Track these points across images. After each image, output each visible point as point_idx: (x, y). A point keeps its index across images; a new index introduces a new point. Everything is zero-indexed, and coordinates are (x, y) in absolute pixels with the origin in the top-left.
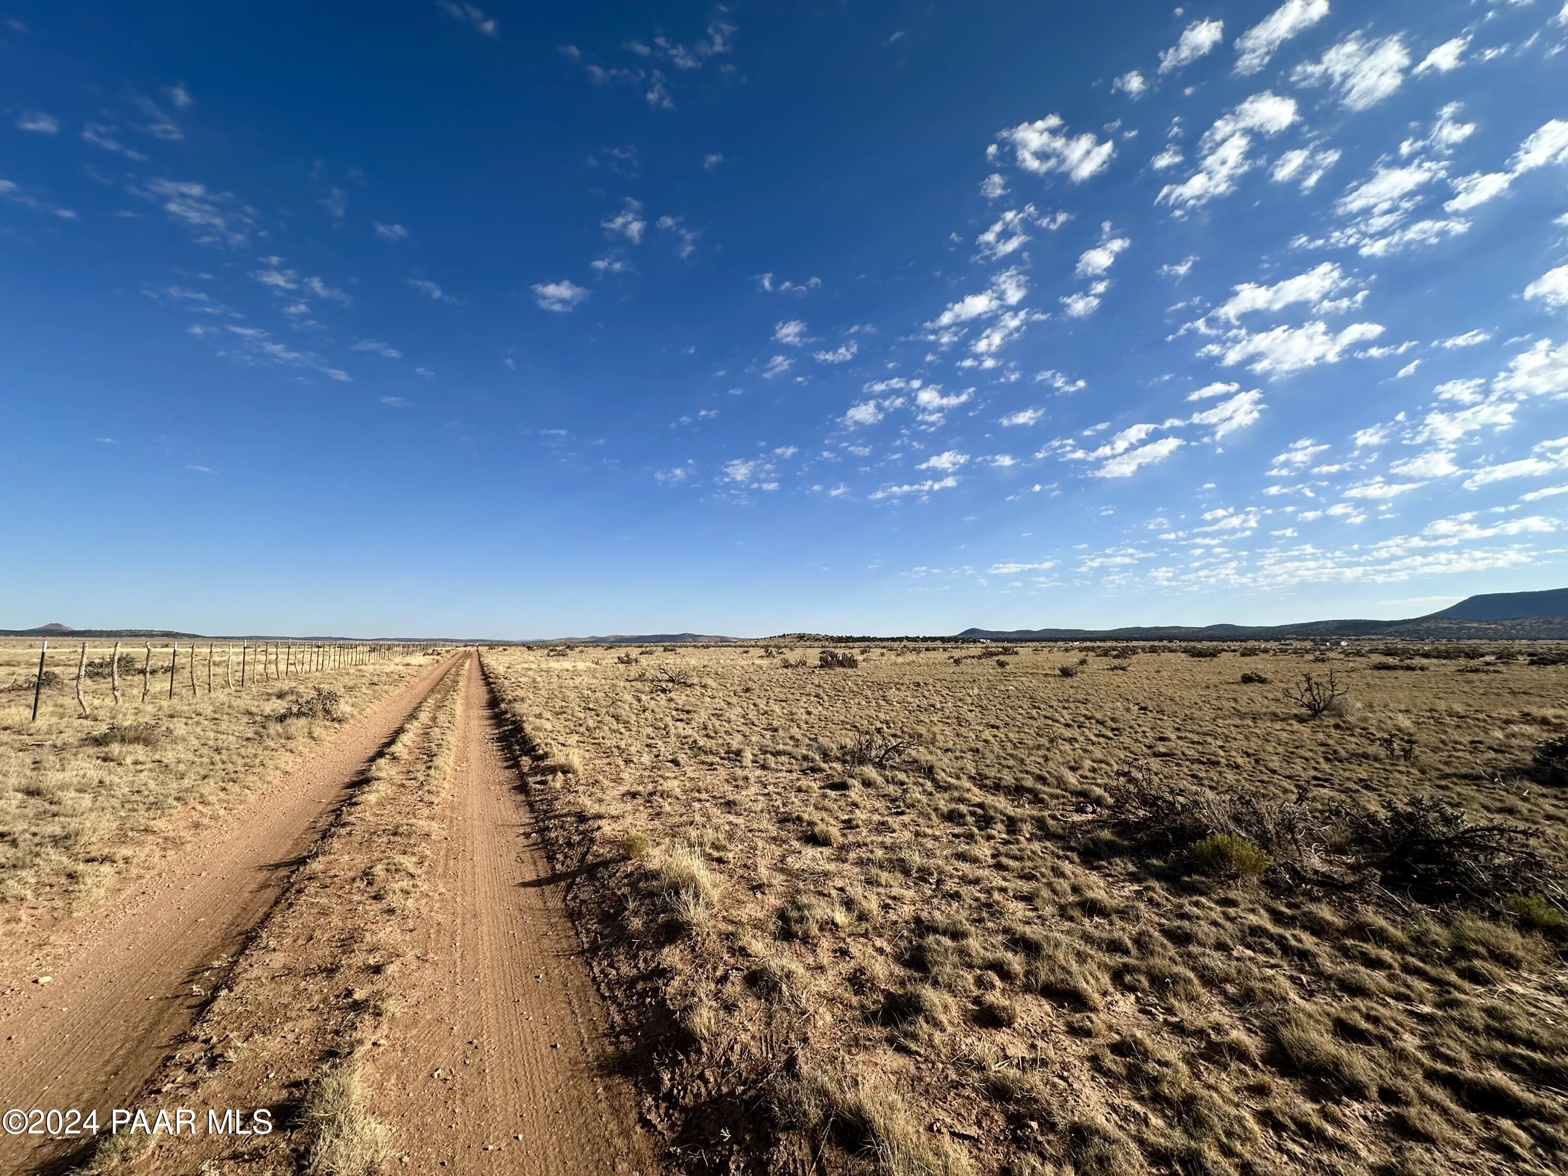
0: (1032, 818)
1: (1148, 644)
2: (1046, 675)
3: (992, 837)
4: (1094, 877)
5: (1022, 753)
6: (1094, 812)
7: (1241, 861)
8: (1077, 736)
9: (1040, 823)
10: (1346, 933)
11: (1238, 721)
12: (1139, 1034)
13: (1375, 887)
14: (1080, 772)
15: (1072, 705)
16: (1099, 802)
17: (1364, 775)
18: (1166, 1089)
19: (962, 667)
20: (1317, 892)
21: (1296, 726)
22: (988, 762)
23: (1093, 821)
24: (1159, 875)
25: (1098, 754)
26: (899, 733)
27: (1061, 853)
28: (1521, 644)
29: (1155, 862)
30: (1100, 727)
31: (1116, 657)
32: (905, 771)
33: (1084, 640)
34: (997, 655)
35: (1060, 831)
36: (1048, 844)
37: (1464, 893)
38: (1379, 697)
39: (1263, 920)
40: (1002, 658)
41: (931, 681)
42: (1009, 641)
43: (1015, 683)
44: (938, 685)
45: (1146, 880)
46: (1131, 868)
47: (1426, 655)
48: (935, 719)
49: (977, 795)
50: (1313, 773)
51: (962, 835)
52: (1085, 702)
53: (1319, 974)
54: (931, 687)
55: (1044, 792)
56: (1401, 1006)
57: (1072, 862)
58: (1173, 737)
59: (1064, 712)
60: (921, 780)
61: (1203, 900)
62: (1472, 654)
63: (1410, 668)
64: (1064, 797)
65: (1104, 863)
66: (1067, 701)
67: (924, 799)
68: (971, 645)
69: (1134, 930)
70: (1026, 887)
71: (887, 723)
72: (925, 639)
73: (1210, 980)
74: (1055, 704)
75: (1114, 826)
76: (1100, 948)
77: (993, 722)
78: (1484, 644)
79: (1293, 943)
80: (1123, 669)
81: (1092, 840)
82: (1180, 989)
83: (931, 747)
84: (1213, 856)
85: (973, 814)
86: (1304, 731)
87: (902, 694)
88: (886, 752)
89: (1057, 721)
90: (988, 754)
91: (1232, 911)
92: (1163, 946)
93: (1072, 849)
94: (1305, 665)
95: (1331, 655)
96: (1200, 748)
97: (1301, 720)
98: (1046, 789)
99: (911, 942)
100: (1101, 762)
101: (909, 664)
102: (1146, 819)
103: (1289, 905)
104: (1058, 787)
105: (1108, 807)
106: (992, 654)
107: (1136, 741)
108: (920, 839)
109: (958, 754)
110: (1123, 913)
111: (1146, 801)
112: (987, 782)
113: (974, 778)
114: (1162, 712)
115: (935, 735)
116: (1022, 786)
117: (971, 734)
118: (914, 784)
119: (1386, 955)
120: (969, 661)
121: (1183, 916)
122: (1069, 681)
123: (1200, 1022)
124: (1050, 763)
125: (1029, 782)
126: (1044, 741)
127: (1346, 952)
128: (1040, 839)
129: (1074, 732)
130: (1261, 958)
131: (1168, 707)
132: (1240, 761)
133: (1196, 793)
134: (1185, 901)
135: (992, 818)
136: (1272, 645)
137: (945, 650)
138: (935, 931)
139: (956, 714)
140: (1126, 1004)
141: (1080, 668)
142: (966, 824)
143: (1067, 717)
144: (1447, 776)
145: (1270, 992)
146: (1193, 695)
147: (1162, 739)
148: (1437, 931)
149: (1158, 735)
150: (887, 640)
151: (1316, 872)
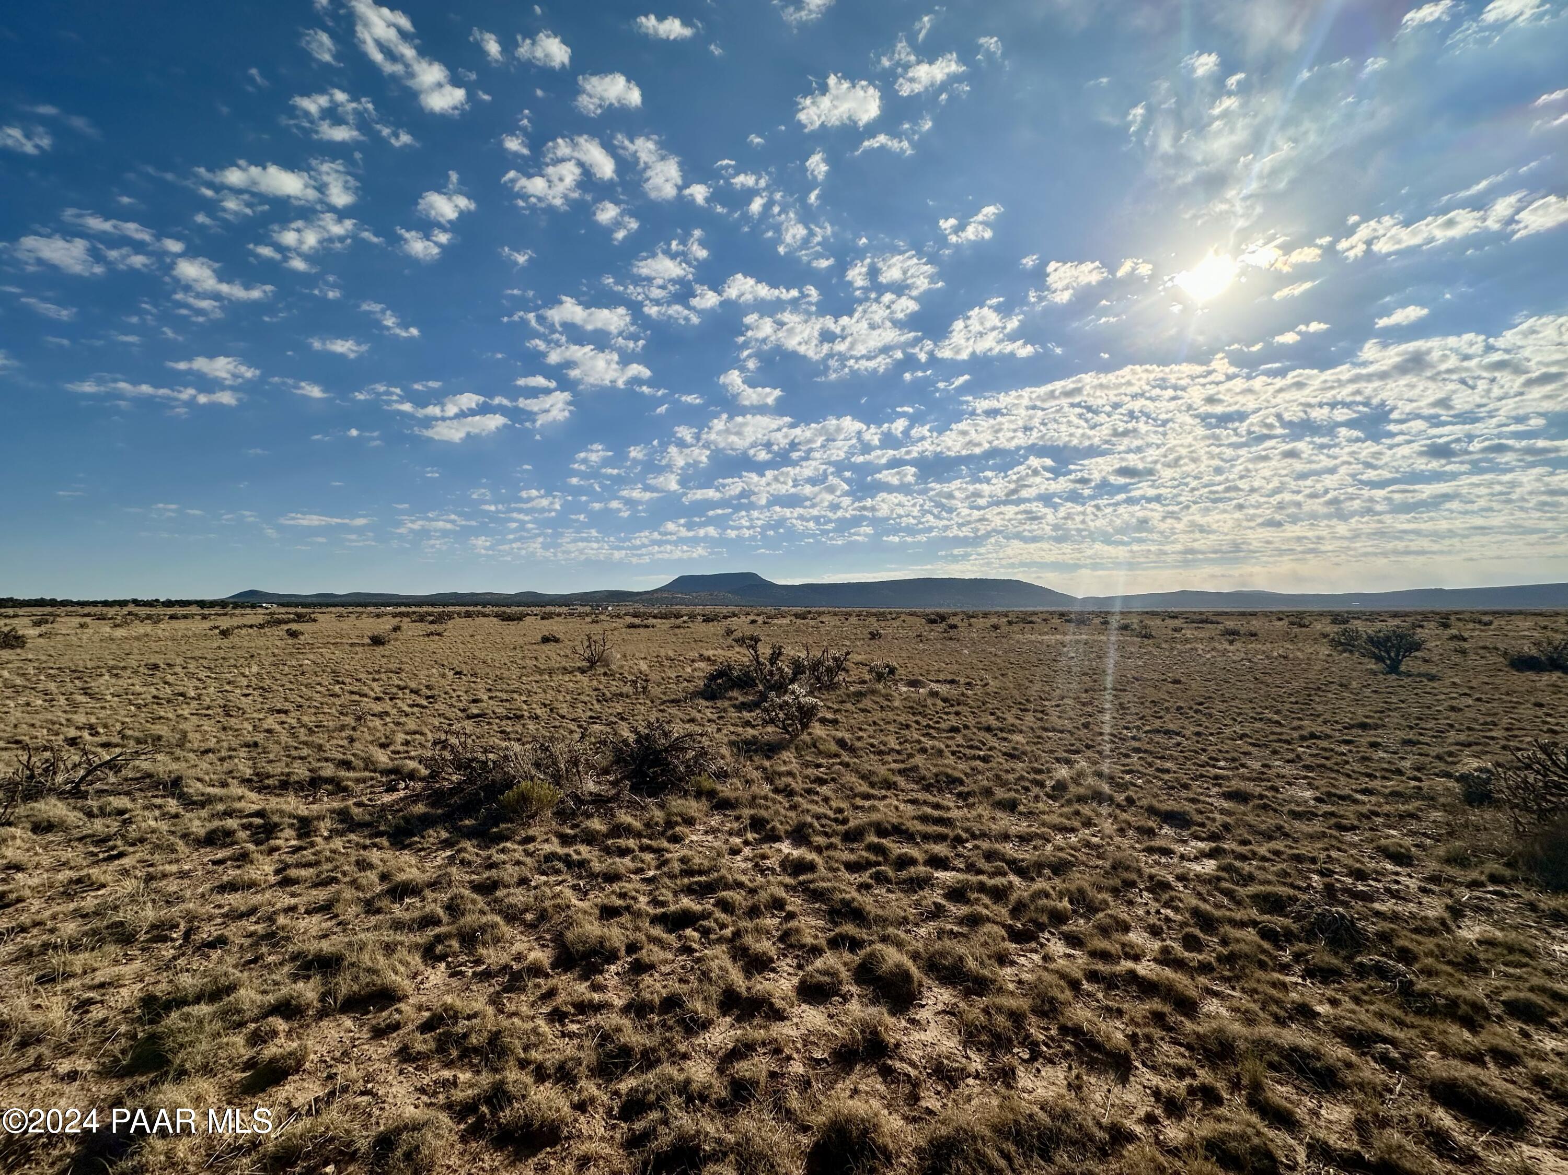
0: (333, 811)
1: (463, 609)
2: (352, 645)
3: (277, 849)
4: (407, 857)
5: (318, 739)
6: (407, 787)
7: (540, 800)
8: (388, 709)
9: (343, 815)
10: (607, 836)
11: (538, 678)
12: (449, 999)
13: (626, 795)
14: (392, 748)
15: (383, 676)
16: (412, 776)
17: (620, 710)
18: (474, 1040)
19: (233, 639)
20: (591, 809)
21: (579, 676)
22: (272, 756)
23: (406, 798)
24: (470, 834)
25: (412, 725)
26: (116, 739)
27: (368, 842)
28: (699, 609)
29: (467, 822)
30: (414, 696)
31: (432, 622)
32: (128, 794)
33: (398, 605)
34: (286, 623)
35: (367, 817)
36: (352, 836)
37: (673, 784)
38: (630, 649)
39: (554, 846)
40: (294, 626)
41: (179, 661)
42: (304, 605)
43: (311, 657)
44: (192, 666)
45: (458, 842)
46: (444, 835)
47: (655, 617)
48: (186, 713)
49: (253, 801)
50: (589, 713)
51: (230, 859)
52: (398, 672)
53: (593, 876)
54: (178, 669)
55: (348, 779)
56: (638, 877)
57: (380, 848)
58: (485, 697)
59: (375, 684)
60: (158, 801)
61: (508, 845)
62: (678, 616)
63: (647, 626)
64: (372, 779)
65: (416, 839)
66: (378, 672)
67: (164, 826)
68: (248, 611)
69: (444, 897)
70: (321, 895)
71: (91, 727)
72: (169, 604)
73: (512, 916)
74: (363, 676)
75: (429, 796)
76: (411, 930)
77: (279, 706)
78: (684, 609)
79: (575, 857)
80: (439, 634)
81: (404, 818)
82: (488, 937)
83: (178, 752)
84: (518, 802)
85: (245, 827)
86: (584, 679)
87: (124, 683)
88: (89, 773)
89: (365, 695)
90: (271, 746)
91: (531, 847)
92: (474, 902)
93: (380, 834)
94: (584, 627)
95: (602, 617)
96: (507, 705)
97: (583, 671)
98: (351, 774)
99: (134, 1037)
100: (415, 733)
101: (137, 638)
102: (459, 783)
103: (572, 828)
104: (366, 769)
105: (422, 779)
106: (280, 622)
107: (451, 706)
108: (154, 884)
109: (224, 753)
110: (434, 885)
111: (459, 765)
112: (270, 782)
113: (249, 781)
114: (475, 675)
115: (184, 734)
116: (320, 778)
117: (246, 725)
118: (145, 808)
119: (631, 843)
120: (244, 632)
121: (491, 866)
122: (380, 650)
123: (505, 958)
124: (357, 745)
125: (328, 771)
126: (350, 720)
127: (607, 851)
128: (341, 833)
129: (387, 706)
130: (552, 879)
131: (481, 670)
132: (539, 712)
133: (507, 749)
134: (493, 851)
135: (276, 825)
136: (564, 609)
137: (204, 617)
138: (181, 1002)
139: (222, 702)
140: (437, 976)
141: (394, 635)
142: (236, 843)
143: (378, 689)
144: (664, 703)
145: (558, 906)
146: (502, 657)
147: (475, 701)
148: (658, 815)
149: (471, 698)
150: (95, 604)
151: (591, 794)
